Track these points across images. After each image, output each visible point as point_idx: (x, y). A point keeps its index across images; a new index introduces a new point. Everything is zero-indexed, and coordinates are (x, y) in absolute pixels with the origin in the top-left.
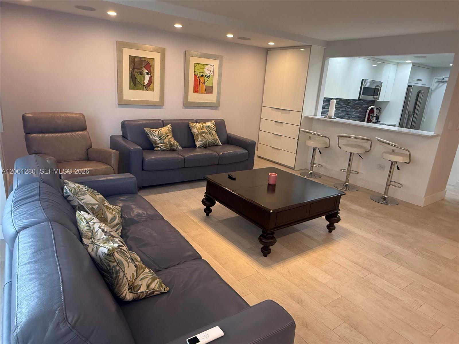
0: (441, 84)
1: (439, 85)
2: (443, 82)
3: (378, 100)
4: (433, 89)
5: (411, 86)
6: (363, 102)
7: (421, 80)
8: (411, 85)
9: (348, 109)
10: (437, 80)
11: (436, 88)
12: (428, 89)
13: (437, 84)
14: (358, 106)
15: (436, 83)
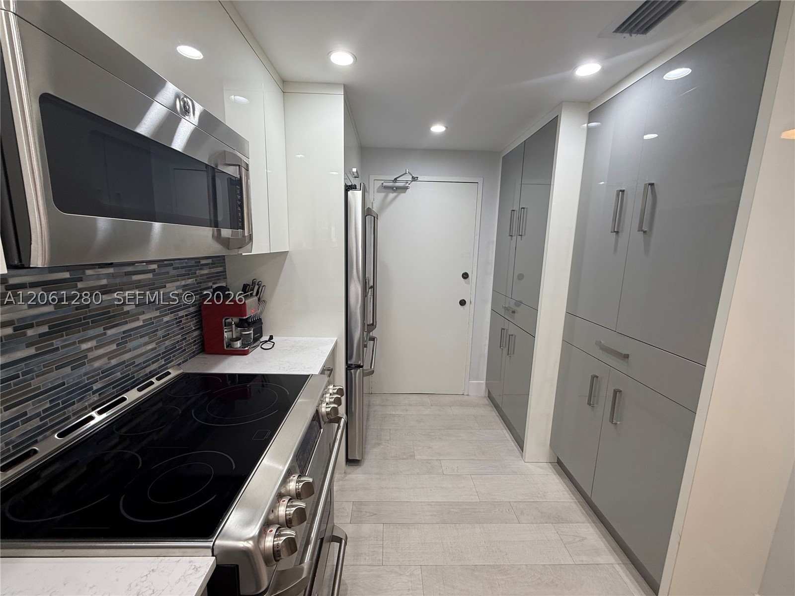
0: (392, 195)
1: (386, 197)
15: (378, 191)
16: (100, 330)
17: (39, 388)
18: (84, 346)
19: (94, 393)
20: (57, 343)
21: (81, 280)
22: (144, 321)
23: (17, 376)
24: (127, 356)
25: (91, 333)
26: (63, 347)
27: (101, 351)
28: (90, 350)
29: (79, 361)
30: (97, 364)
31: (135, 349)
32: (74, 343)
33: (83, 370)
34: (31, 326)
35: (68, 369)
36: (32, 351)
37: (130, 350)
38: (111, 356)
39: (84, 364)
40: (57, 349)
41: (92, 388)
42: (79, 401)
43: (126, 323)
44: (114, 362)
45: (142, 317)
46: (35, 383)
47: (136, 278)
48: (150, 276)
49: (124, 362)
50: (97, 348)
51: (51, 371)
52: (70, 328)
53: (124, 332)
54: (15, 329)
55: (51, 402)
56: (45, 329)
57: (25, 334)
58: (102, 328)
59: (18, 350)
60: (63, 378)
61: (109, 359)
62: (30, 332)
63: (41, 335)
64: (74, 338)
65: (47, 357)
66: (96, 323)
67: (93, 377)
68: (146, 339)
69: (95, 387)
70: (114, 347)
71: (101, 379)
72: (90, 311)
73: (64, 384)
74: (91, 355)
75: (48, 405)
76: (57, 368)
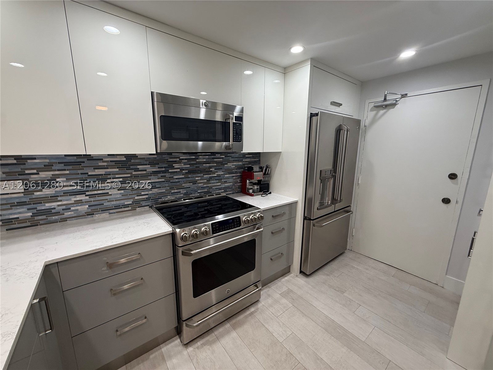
0: (382, 112)
1: (377, 114)
2: (386, 106)
3: (242, 151)
4: (367, 122)
5: (317, 115)
6: (224, 156)
7: (341, 105)
8: (315, 112)
9: (176, 177)
10: (372, 105)
11: (374, 121)
12: (358, 122)
13: (374, 112)
14: (210, 167)
15: (372, 110)
16: (202, 175)
17: (184, 186)
18: (197, 178)
19: (198, 193)
20: (190, 176)
21: (198, 159)
22: (217, 175)
23: (179, 182)
24: (209, 185)
25: (199, 175)
26: (191, 177)
27: (202, 181)
28: (198, 180)
29: (195, 182)
30: (200, 185)
31: (213, 183)
32: (194, 177)
33: (196, 185)
34: (184, 170)
35: (192, 184)
36: (183, 176)
37: (211, 183)
38: (204, 183)
39: (196, 184)
40: (189, 178)
41: (197, 191)
42: (194, 194)
43: (211, 174)
44: (205, 186)
45: (216, 173)
46: (183, 185)
47: (215, 160)
48: (221, 160)
49: (208, 187)
50: (200, 180)
51: (187, 183)
52: (193, 172)
53: (210, 177)
54: (180, 170)
55: (186, 191)
56: (187, 171)
57: (182, 171)
58: (202, 174)
59: (180, 175)
60: (190, 186)
61: (204, 184)
62: (183, 171)
63: (186, 173)
64: (194, 176)
65: (187, 179)
66: (201, 172)
67: (198, 188)
68: (217, 181)
69: (199, 191)
70: (206, 181)
71: (201, 189)
72: (199, 169)
73: (190, 187)
74: (198, 182)
75: (185, 192)
76: (189, 183)
